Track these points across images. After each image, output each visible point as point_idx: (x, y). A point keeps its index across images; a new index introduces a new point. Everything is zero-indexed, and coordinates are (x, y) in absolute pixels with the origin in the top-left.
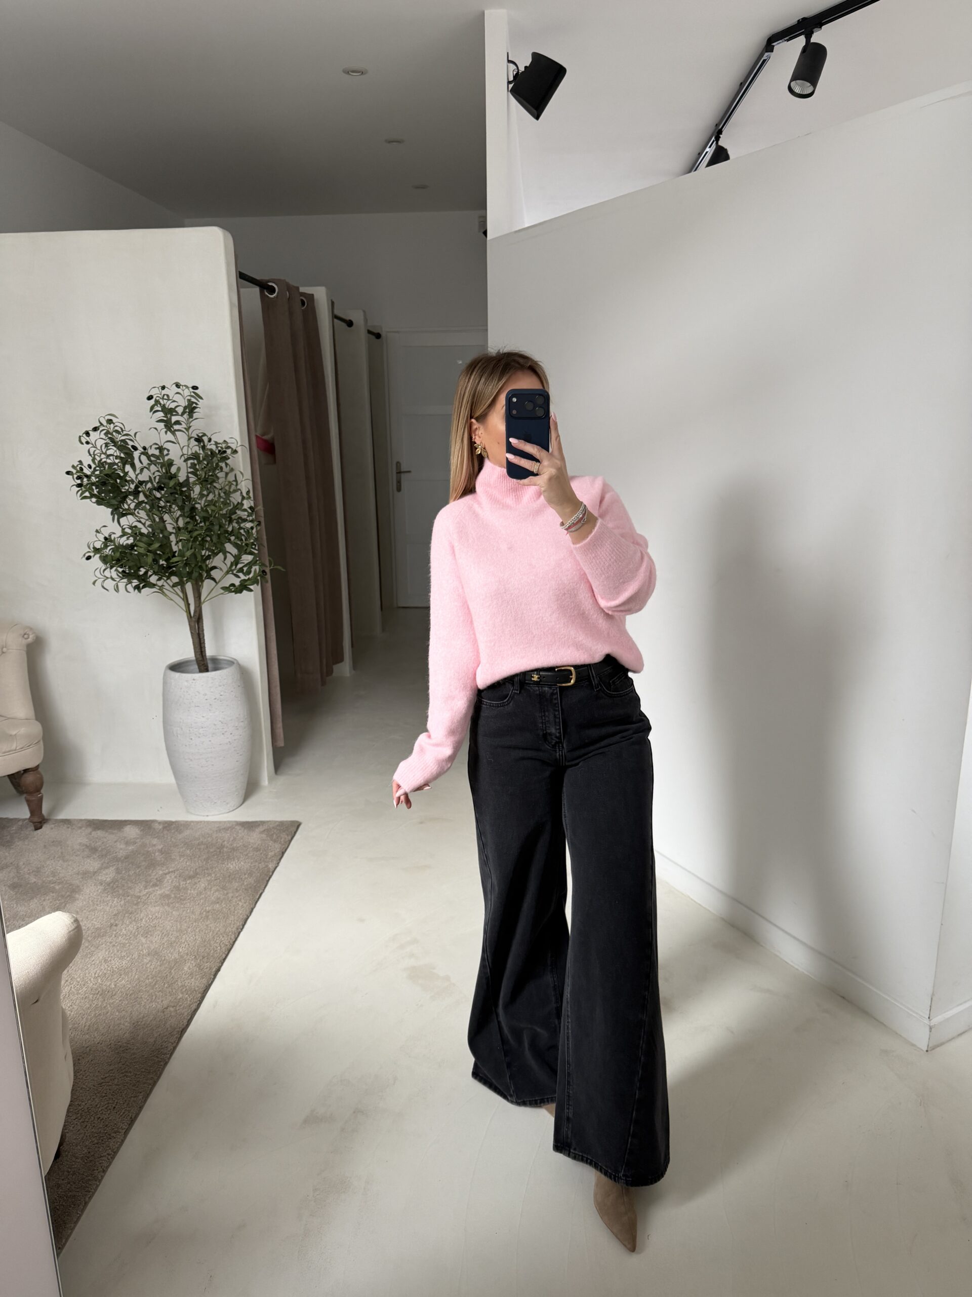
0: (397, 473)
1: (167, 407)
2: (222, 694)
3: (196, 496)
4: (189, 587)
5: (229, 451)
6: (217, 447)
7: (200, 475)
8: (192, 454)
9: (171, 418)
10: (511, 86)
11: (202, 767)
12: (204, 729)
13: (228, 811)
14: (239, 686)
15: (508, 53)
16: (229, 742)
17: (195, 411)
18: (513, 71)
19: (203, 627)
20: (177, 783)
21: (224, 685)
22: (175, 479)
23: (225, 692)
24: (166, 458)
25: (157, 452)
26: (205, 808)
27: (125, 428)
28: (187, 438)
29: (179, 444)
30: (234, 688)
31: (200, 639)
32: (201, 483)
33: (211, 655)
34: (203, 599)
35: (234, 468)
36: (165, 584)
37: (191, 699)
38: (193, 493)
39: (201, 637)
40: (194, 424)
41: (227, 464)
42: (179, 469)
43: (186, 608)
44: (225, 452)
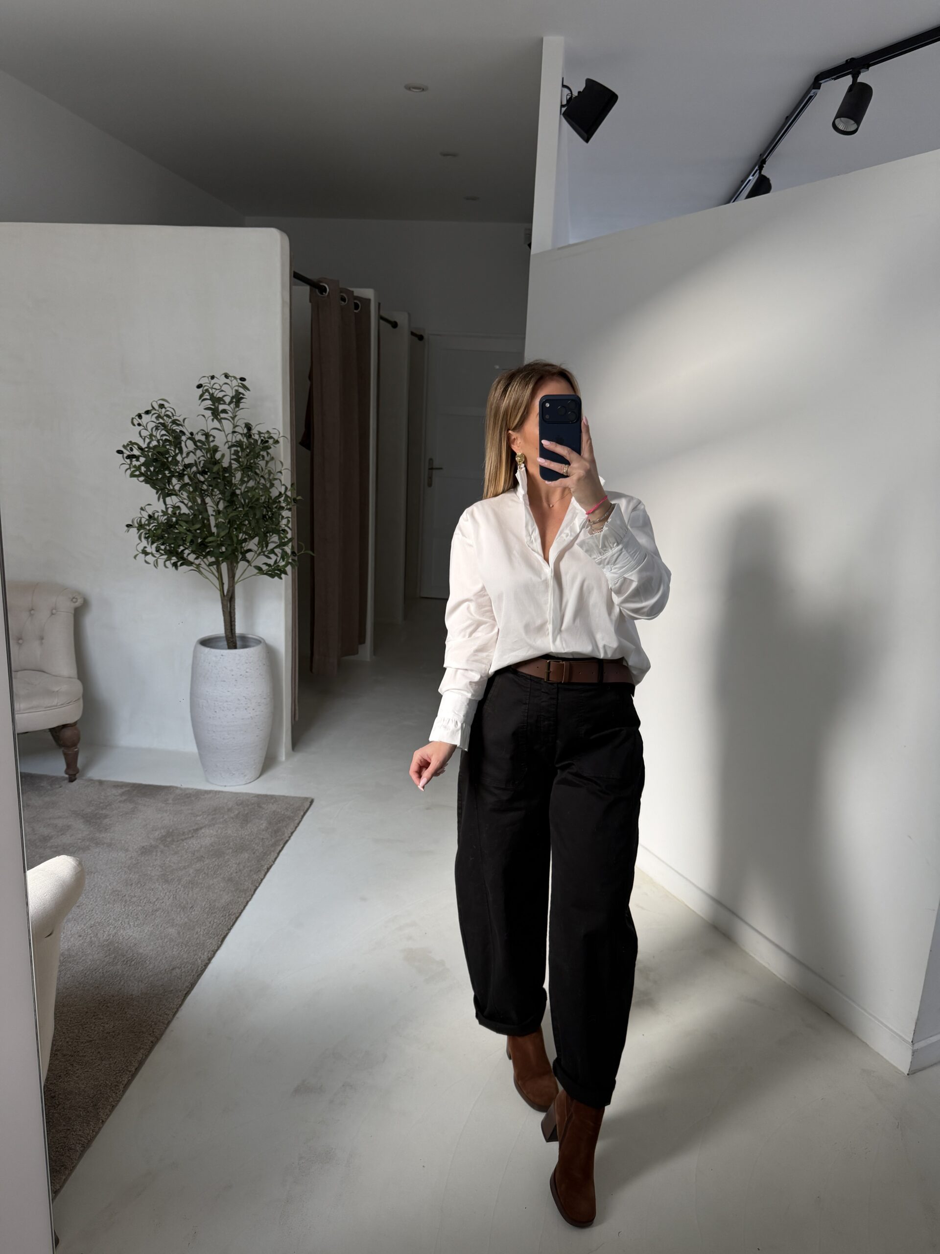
0: (429, 469)
1: (215, 395)
2: (248, 670)
3: (237, 482)
4: (224, 567)
5: (271, 441)
6: (260, 437)
7: (243, 462)
8: (236, 442)
9: (218, 407)
10: (564, 109)
11: (224, 739)
12: (230, 703)
13: (245, 783)
14: (264, 664)
15: (563, 78)
16: (251, 717)
17: (242, 401)
18: (567, 95)
19: (234, 606)
20: (200, 754)
21: (250, 663)
22: (219, 465)
23: (251, 669)
24: (212, 444)
25: (203, 438)
26: (224, 778)
27: (175, 413)
28: (231, 426)
29: (224, 431)
30: (260, 666)
31: (231, 617)
32: (243, 470)
33: (240, 634)
34: (236, 579)
35: (274, 457)
36: (202, 563)
37: (218, 674)
38: (235, 479)
39: (232, 615)
40: (240, 414)
41: (268, 453)
42: (223, 456)
43: (220, 588)
44: (267, 442)
